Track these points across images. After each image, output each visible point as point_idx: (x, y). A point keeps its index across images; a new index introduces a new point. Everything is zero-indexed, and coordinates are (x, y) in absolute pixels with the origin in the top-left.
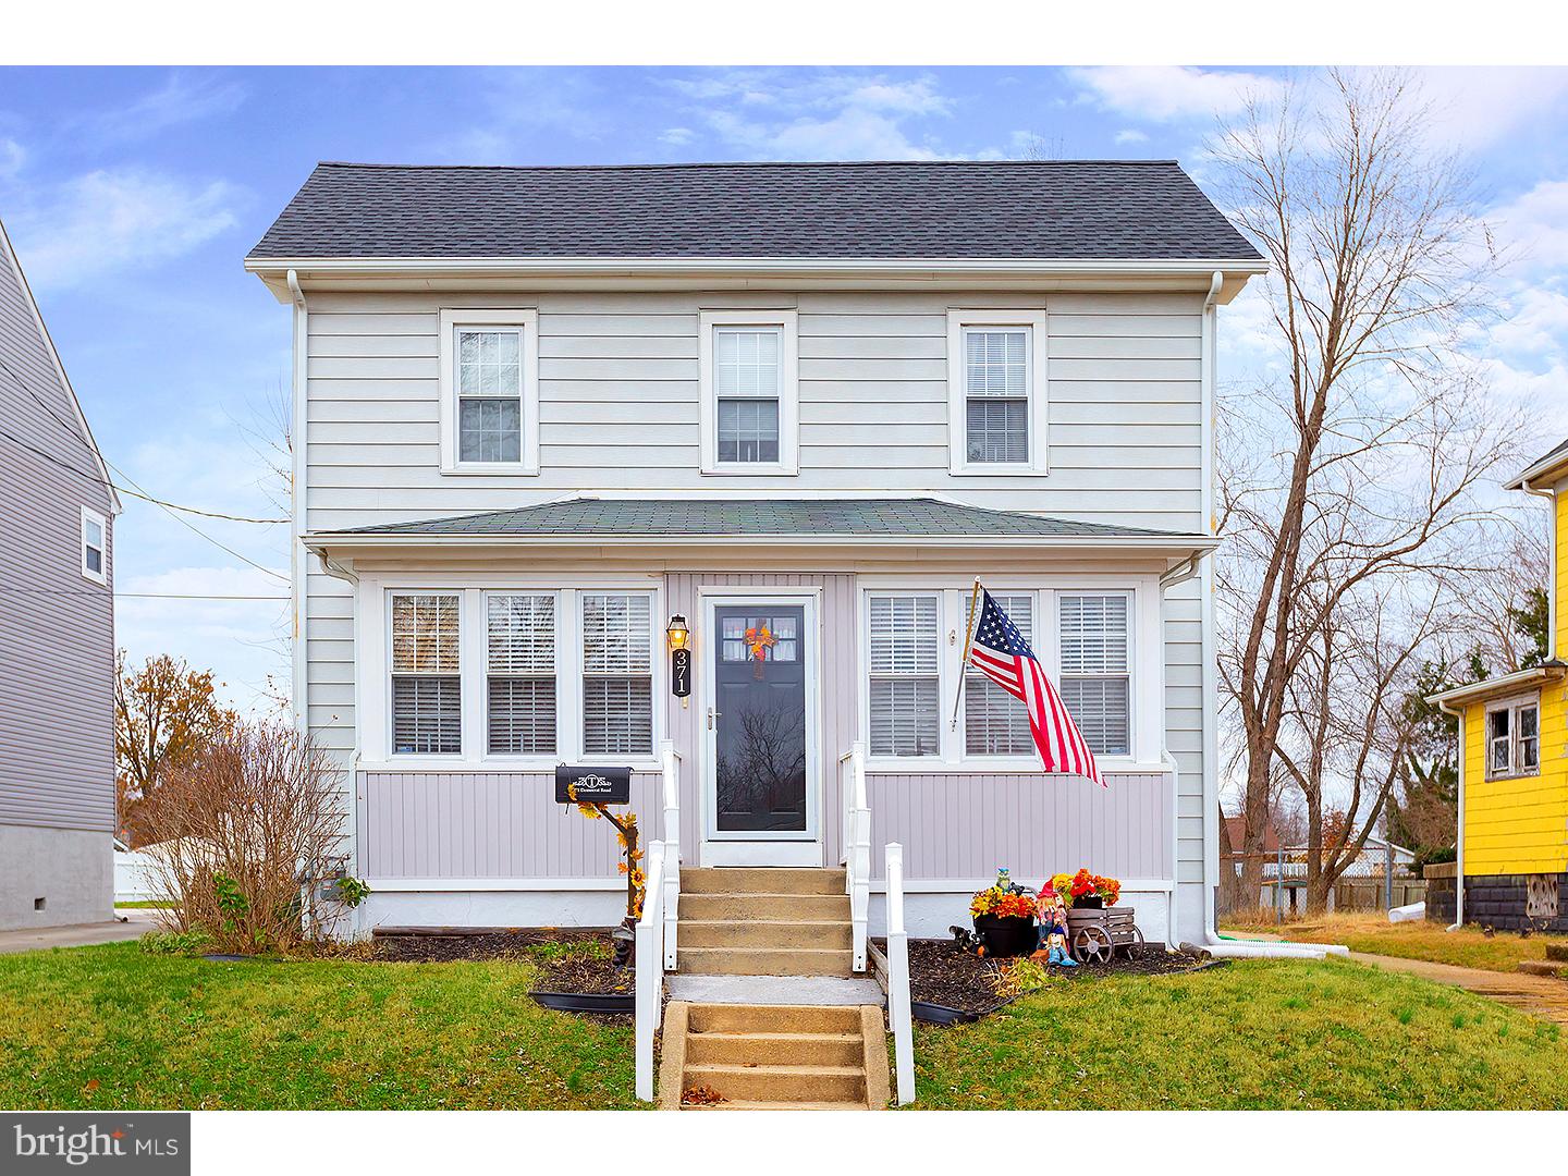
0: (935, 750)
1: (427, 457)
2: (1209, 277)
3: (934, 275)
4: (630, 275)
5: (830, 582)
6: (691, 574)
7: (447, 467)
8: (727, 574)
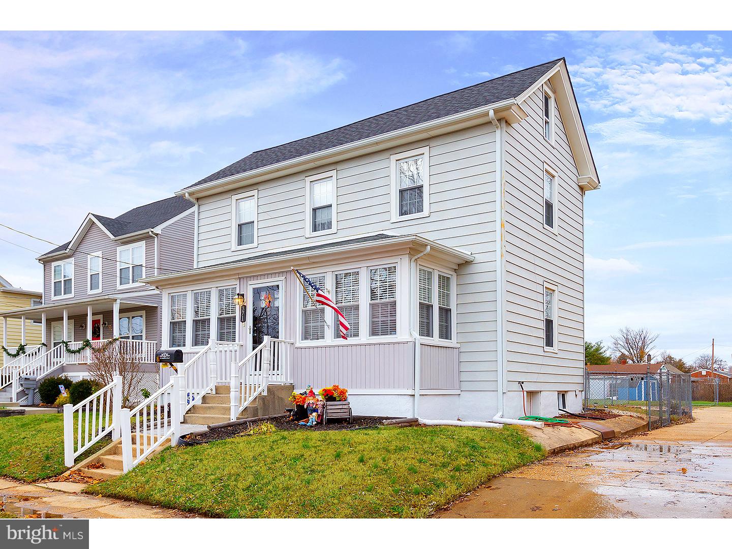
0: (323, 337)
1: (227, 246)
2: (487, 114)
3: (377, 143)
4: (278, 170)
5: (288, 274)
6: (247, 277)
7: (233, 249)
8: (257, 276)
